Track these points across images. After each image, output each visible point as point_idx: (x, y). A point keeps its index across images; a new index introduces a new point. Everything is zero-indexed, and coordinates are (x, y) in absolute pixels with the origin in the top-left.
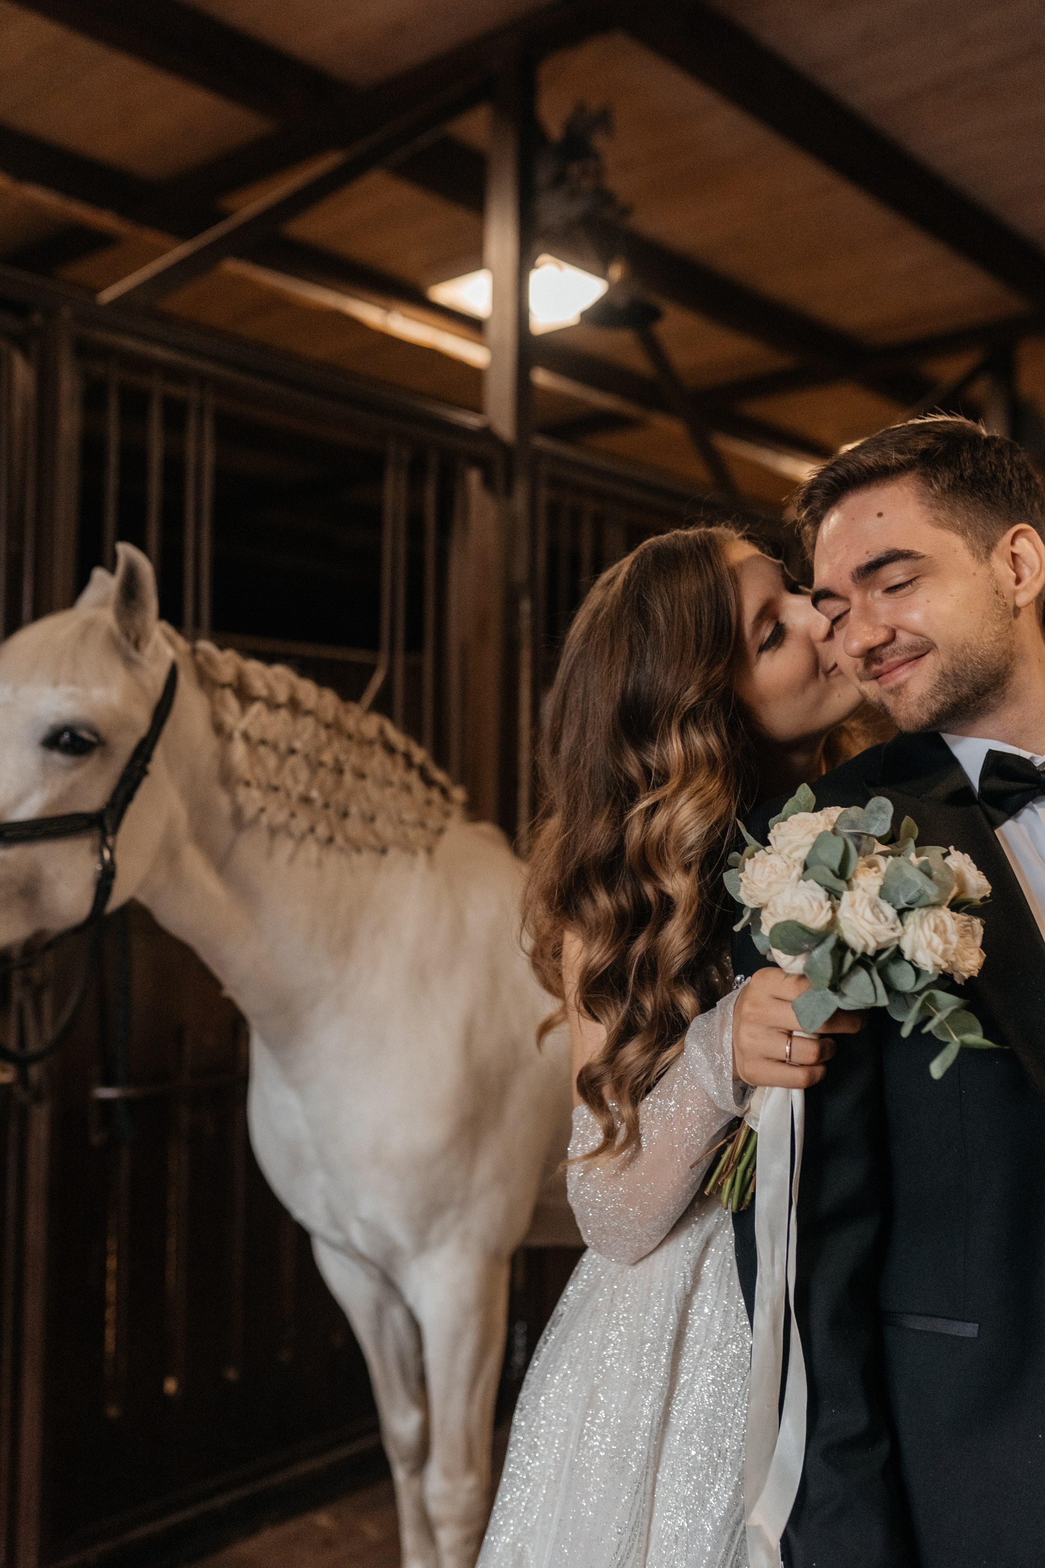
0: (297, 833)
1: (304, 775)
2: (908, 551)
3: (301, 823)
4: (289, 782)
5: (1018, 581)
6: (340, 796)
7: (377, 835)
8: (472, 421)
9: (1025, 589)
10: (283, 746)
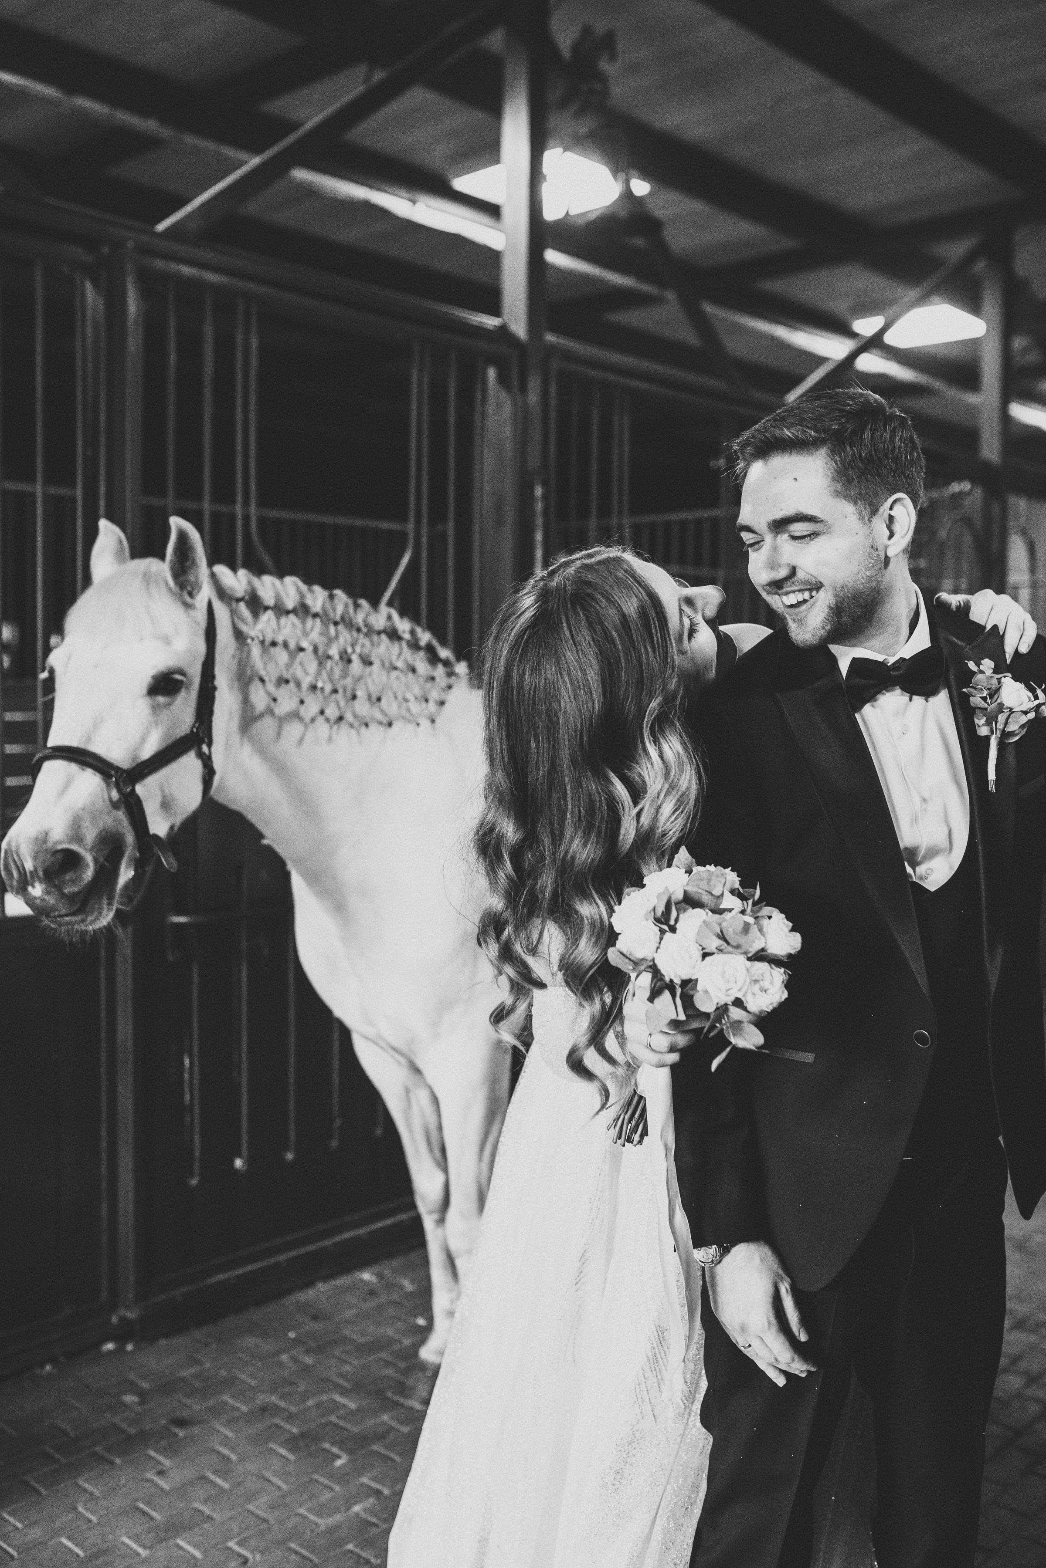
0: (307, 719)
1: (312, 666)
2: (811, 516)
3: (312, 707)
4: (299, 674)
5: (891, 535)
6: (349, 681)
7: (383, 712)
8: (490, 322)
9: (894, 544)
10: (292, 645)
